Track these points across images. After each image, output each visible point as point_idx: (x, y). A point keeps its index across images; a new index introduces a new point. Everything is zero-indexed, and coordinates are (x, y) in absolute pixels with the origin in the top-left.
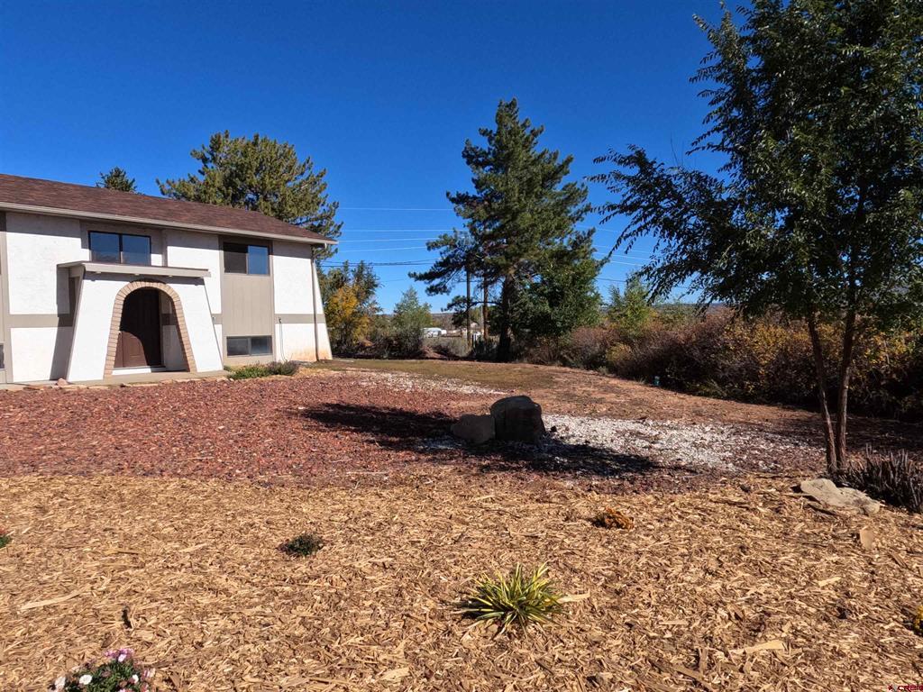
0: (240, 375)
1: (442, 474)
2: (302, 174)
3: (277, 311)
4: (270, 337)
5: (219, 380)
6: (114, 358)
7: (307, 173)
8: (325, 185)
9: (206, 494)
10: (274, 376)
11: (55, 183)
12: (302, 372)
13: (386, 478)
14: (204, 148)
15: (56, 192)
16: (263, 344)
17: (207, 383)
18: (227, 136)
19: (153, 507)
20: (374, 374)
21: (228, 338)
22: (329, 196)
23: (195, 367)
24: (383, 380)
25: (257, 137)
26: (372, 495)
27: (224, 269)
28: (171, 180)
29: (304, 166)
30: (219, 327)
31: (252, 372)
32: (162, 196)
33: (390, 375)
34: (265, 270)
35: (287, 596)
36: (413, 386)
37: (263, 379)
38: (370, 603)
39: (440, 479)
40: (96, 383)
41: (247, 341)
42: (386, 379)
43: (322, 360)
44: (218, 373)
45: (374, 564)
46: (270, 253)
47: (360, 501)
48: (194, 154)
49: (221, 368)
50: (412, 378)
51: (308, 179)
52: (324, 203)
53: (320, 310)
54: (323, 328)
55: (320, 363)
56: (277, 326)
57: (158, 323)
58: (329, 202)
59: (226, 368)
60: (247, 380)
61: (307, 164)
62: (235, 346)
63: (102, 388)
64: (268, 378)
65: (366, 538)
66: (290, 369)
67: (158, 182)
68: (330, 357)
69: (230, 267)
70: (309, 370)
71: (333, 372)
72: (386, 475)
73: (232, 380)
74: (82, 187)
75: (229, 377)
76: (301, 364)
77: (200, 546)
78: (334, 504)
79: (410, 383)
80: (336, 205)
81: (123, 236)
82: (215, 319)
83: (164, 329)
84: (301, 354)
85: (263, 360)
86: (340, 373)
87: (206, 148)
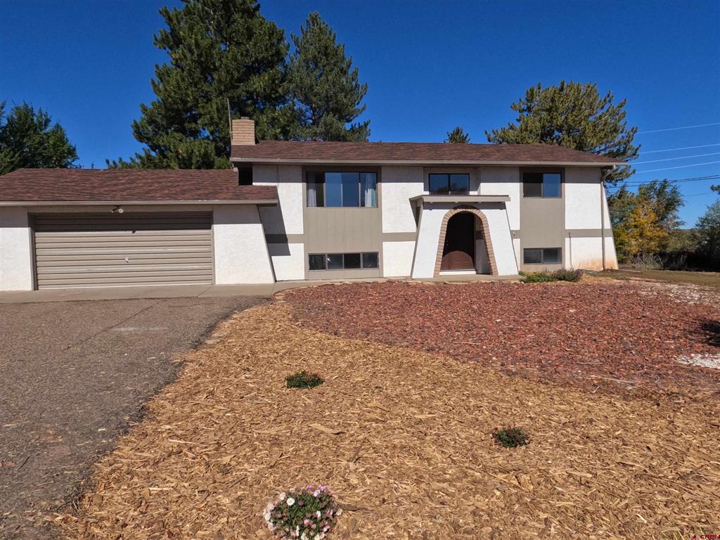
0: (530, 280)
1: (699, 395)
2: (602, 108)
3: (567, 227)
4: (561, 248)
5: (512, 282)
6: (440, 263)
7: (606, 107)
8: (624, 113)
9: (458, 373)
10: (559, 282)
11: (414, 143)
12: (585, 279)
13: (630, 388)
14: (520, 100)
15: (412, 149)
16: (554, 254)
17: (504, 285)
18: (539, 88)
19: (417, 376)
20: (658, 284)
21: (525, 249)
22: (627, 124)
23: (497, 271)
24: (666, 291)
25: (563, 83)
26: (605, 402)
27: (523, 194)
28: (495, 130)
29: (605, 100)
30: (517, 242)
31: (541, 277)
32: (488, 143)
33: (676, 286)
34: (558, 194)
35: (474, 482)
36: (699, 299)
37: (549, 283)
38: (545, 516)
39: (695, 400)
40: (428, 280)
41: (540, 253)
42: (670, 290)
43: (608, 270)
44: (513, 277)
45: (570, 475)
46: (563, 180)
47: (589, 406)
48: (514, 107)
49: (517, 273)
50: (701, 290)
51: (608, 111)
52: (623, 130)
53: (608, 225)
54: (610, 241)
55: (607, 272)
56: (567, 240)
57: (473, 238)
58: (628, 128)
59: (521, 273)
60: (535, 284)
61: (608, 98)
62: (530, 256)
63: (430, 283)
64: (553, 283)
65: (576, 445)
66: (574, 276)
67: (486, 133)
68: (616, 267)
69: (527, 193)
70: (592, 278)
71: (615, 281)
72: (632, 385)
73: (523, 283)
74: (430, 145)
75: (521, 280)
76: (587, 272)
77: (430, 416)
78: (561, 404)
79: (696, 296)
80: (634, 131)
81: (451, 176)
82: (514, 235)
83: (477, 242)
84: (588, 264)
85: (552, 268)
86: (623, 282)
87: (523, 101)
